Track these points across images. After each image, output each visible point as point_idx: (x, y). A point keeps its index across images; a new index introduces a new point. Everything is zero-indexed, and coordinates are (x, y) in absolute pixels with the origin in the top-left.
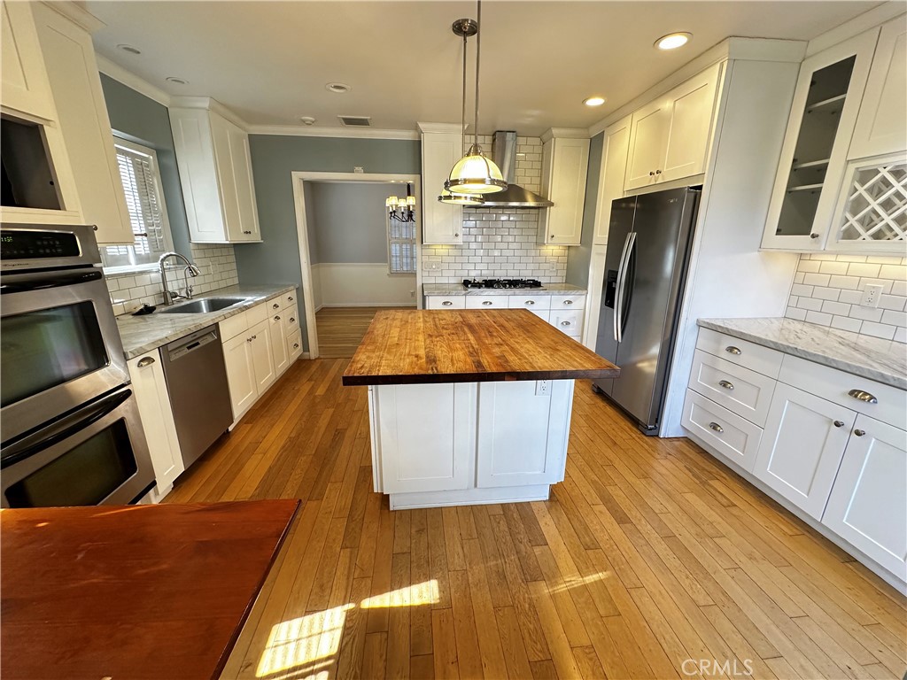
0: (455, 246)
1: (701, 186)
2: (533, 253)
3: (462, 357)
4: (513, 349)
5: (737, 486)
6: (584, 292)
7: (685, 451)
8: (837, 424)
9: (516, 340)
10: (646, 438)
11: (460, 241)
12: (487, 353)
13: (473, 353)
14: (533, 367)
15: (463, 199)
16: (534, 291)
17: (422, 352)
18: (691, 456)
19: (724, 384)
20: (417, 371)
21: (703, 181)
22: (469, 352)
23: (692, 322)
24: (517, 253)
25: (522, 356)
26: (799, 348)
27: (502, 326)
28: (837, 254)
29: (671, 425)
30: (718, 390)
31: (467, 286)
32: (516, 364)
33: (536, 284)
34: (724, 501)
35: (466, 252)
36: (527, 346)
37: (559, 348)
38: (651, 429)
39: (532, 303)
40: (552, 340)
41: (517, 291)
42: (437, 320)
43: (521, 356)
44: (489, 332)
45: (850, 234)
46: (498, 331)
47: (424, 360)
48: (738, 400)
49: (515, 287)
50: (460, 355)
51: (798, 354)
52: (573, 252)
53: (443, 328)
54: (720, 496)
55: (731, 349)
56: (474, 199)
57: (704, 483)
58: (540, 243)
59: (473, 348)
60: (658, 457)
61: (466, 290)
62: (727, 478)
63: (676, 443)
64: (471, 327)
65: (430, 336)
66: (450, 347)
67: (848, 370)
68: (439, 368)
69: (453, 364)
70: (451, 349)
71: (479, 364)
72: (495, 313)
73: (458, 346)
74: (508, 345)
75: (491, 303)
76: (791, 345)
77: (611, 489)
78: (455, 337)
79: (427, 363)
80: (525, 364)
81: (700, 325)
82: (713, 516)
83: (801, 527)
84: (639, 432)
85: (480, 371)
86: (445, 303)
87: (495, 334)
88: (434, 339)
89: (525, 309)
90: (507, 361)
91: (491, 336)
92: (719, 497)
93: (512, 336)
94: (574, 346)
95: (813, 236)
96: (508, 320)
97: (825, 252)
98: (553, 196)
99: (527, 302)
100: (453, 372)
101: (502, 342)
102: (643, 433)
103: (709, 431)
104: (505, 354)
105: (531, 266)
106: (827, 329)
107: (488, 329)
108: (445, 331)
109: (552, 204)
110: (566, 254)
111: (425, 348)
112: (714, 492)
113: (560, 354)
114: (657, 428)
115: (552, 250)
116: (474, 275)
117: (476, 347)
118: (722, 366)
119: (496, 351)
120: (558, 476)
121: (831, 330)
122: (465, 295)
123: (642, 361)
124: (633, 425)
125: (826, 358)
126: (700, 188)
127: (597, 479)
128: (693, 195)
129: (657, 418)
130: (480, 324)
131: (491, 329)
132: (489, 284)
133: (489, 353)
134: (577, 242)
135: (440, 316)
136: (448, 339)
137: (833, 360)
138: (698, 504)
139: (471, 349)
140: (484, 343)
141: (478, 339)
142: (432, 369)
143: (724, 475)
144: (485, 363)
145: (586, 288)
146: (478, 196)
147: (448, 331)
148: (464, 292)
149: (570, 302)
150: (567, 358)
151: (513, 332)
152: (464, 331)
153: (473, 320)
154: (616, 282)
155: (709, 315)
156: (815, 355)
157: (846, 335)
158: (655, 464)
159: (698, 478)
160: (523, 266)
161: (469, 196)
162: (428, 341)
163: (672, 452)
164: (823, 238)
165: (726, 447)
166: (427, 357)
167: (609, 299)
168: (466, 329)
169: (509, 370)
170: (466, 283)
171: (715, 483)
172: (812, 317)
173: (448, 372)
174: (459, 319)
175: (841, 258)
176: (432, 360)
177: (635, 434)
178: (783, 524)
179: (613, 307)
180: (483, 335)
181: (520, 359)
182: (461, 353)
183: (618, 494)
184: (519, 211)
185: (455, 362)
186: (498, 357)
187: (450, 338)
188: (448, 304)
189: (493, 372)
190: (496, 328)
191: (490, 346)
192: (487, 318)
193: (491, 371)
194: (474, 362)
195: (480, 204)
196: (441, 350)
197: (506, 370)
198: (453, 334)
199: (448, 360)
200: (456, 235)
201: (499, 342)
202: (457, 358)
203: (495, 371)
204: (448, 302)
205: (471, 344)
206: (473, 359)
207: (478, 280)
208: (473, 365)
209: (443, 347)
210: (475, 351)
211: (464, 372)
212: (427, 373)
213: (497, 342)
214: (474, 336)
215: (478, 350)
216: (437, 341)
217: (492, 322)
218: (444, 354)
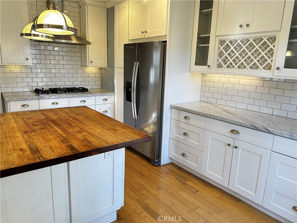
0: (26, 67)
1: (166, 41)
2: (80, 71)
3: (58, 145)
4: (89, 133)
5: (196, 181)
6: (113, 93)
7: (173, 170)
8: (229, 145)
9: (88, 127)
10: (155, 167)
11: (30, 63)
13: (64, 140)
14: (107, 143)
16: (84, 94)
17: (24, 146)
18: (176, 172)
19: (185, 134)
20: (26, 162)
21: (167, 39)
22: (61, 140)
23: (169, 107)
24: (70, 71)
25: (98, 137)
26: (212, 114)
27: (75, 119)
28: (215, 74)
29: (165, 159)
30: (182, 137)
31: (39, 93)
32: (97, 143)
33: (84, 90)
34: (194, 190)
35: (34, 71)
36: (97, 130)
37: (117, 128)
38: (157, 162)
39: (84, 101)
40: (111, 124)
41: (74, 95)
42: (25, 119)
43: (97, 138)
44: (69, 124)
45: (220, 66)
46: (74, 123)
47: (29, 152)
48: (191, 141)
49: (72, 92)
50: (55, 143)
51: (212, 117)
52: (103, 71)
53: (33, 125)
54: (192, 188)
55: (186, 117)
56: (49, 37)
57: (184, 184)
58: (84, 65)
59: (63, 137)
60: (163, 176)
62: (192, 178)
63: (169, 167)
64: (54, 122)
65: (26, 132)
66: (45, 139)
67: (230, 122)
68: (43, 156)
69: (53, 151)
70: (47, 140)
71: (72, 148)
72: (67, 110)
73: (51, 137)
74: (85, 131)
75: (57, 103)
76: (208, 114)
77: (147, 201)
78: (46, 131)
79: (32, 153)
80: (102, 143)
81: (172, 107)
82: (191, 199)
83: (221, 192)
84: (151, 165)
85: (75, 152)
86: (23, 106)
87: (73, 125)
88: (30, 134)
89: (85, 106)
90: (90, 142)
91: (71, 126)
92: (192, 189)
93: (86, 125)
94: (123, 126)
95: (209, 66)
96: (77, 114)
97: (213, 73)
98: (90, 37)
99: (81, 101)
100: (56, 157)
101: (80, 130)
102: (154, 165)
103: (181, 157)
104: (87, 137)
105: (80, 79)
106: (215, 105)
107: (67, 122)
108: (36, 127)
109: (90, 43)
110: (100, 72)
111: (26, 143)
112: (188, 186)
113: (119, 132)
114: (159, 161)
115: (91, 70)
116: (41, 85)
117: (64, 135)
118: (183, 125)
119: (80, 136)
120: (120, 203)
121: (217, 105)
122: (38, 99)
123: (146, 127)
124: (148, 162)
125: (222, 118)
126: (165, 42)
127: (138, 198)
128: (163, 45)
129: (159, 157)
130: (60, 119)
131: (69, 122)
132: (54, 91)
133: (76, 139)
134: (105, 65)
135: (27, 116)
136: (41, 133)
137: (224, 118)
138: (184, 195)
139: (62, 138)
140: (69, 133)
141: (63, 130)
142: (39, 158)
143: (191, 177)
144: (76, 146)
145: (113, 91)
146: (51, 36)
147: (39, 127)
148: (37, 97)
149: (106, 100)
150: (124, 134)
151: (85, 122)
152: (50, 125)
153: (54, 117)
154: (131, 87)
155: (174, 103)
156: (218, 117)
157: (222, 107)
158: (162, 180)
159: (181, 182)
160: (75, 79)
161: (44, 35)
162: (26, 136)
163: (168, 172)
164: (212, 67)
165: (189, 164)
166: (31, 149)
167: (128, 97)
169: (94, 148)
171: (188, 183)
172: (210, 100)
173: (52, 158)
174: (43, 117)
175: (217, 75)
176: (35, 151)
177: (150, 167)
178: (216, 193)
179: (131, 102)
180: (65, 126)
181: (97, 139)
182: (55, 142)
183: (150, 202)
184: (68, 46)
185: (54, 149)
186: (82, 140)
187: (42, 132)
188: (26, 106)
189: (84, 151)
190: (72, 121)
191: (74, 133)
192: (63, 114)
193: (82, 151)
194: (67, 147)
195: (52, 40)
196: (39, 142)
197: (92, 148)
198: (43, 128)
199: (47, 148)
200: (27, 59)
201: (78, 130)
202: (54, 146)
203: (85, 151)
204: (26, 105)
205: (60, 134)
206: (66, 145)
207: (46, 88)
208: (68, 149)
209: (40, 139)
210: (65, 138)
211: (64, 155)
212: (36, 162)
213: (77, 130)
214: (59, 128)
215: (67, 138)
216: (33, 136)
217: (68, 117)
218: (43, 145)
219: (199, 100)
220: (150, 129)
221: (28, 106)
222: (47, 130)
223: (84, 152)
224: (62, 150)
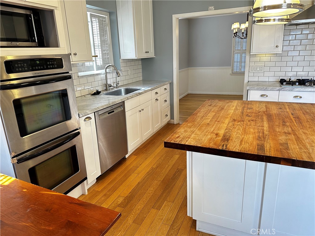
0: (276, 55)
3: (251, 140)
12: (273, 139)
13: (261, 138)
15: (272, 21)
17: (222, 132)
20: (212, 146)
22: (259, 136)
25: (304, 146)
27: (297, 118)
31: (282, 84)
32: (295, 152)
42: (245, 108)
44: (284, 122)
46: (291, 122)
47: (220, 138)
50: (250, 137)
53: (247, 115)
56: (282, 20)
59: (263, 133)
64: (270, 116)
65: (234, 120)
68: (228, 146)
69: (241, 144)
70: (245, 132)
71: (261, 147)
73: (252, 130)
74: (295, 134)
75: (301, 97)
79: (222, 140)
80: (303, 154)
85: (260, 153)
86: (262, 96)
87: (288, 124)
88: (236, 123)
90: (287, 148)
91: (284, 125)
93: (303, 127)
96: (306, 113)
100: (237, 151)
101: (291, 131)
104: (289, 142)
107: (283, 120)
108: (247, 118)
111: (226, 129)
117: (266, 133)
119: (282, 138)
122: (279, 90)
130: (278, 115)
133: (275, 139)
136: (247, 124)
139: (261, 135)
140: (274, 131)
141: (271, 128)
142: (223, 146)
144: (267, 146)
146: (286, 17)
147: (250, 118)
148: (279, 88)
152: (262, 119)
153: (274, 110)
162: (231, 124)
166: (224, 136)
168: (265, 118)
169: (286, 157)
170: (282, 81)
174: (264, 109)
176: (226, 139)
180: (277, 124)
181: (300, 148)
185: (243, 143)
186: (281, 144)
187: (249, 123)
188: (265, 96)
189: (270, 156)
190: (291, 119)
191: (279, 133)
192: (288, 110)
193: (269, 155)
194: (258, 145)
195: (287, 23)
196: (237, 132)
197: (284, 156)
198: (252, 121)
199: (238, 140)
201: (288, 131)
202: (246, 140)
203: (272, 156)
205: (263, 130)
206: (259, 142)
208: (257, 147)
209: (240, 130)
210: (263, 136)
211: (246, 152)
212: (218, 149)
213: (286, 131)
214: (269, 124)
215: (266, 136)
216: (237, 125)
217: (290, 114)
218: (238, 135)
221: (267, 96)
222: (254, 122)
224: (249, 147)
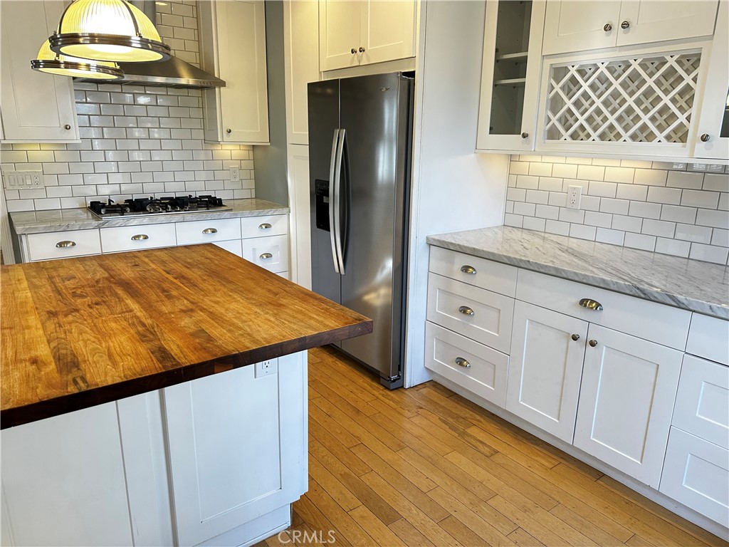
0: (67, 147)
1: (414, 72)
2: (202, 155)
3: (128, 346)
4: (212, 315)
5: (492, 427)
6: (285, 210)
7: (435, 400)
8: (575, 338)
9: (213, 298)
10: (389, 393)
11: (74, 136)
12: (172, 330)
13: (146, 335)
14: (255, 341)
15: (83, 68)
16: (214, 213)
17: (44, 351)
18: (443, 404)
19: (464, 310)
20: (42, 393)
21: (415, 67)
22: (138, 333)
23: (422, 241)
24: (176, 155)
25: (233, 324)
26: (531, 260)
27: (181, 277)
28: (542, 154)
29: (414, 374)
30: (457, 318)
31: (100, 213)
32: (228, 342)
33: (212, 203)
34: (486, 450)
35: (87, 156)
36: (234, 306)
37: (283, 301)
38: (394, 381)
39: (214, 231)
40: (269, 291)
41: (188, 215)
42: (57, 280)
43: (232, 327)
44: (164, 291)
45: (553, 134)
46: (178, 288)
47: (53, 366)
48: (480, 327)
49: (182, 208)
50: (122, 342)
51: (531, 268)
52: (259, 153)
53: (74, 295)
54: (481, 445)
55: (466, 269)
56: (105, 70)
57: (463, 434)
58: (211, 140)
59: (144, 325)
60: (407, 413)
61: (98, 219)
62: (482, 420)
63: (424, 391)
64: (127, 286)
65: (52, 314)
66: (99, 332)
67: (577, 279)
68: (88, 377)
69: (115, 364)
70: (102, 335)
71: (163, 354)
72: (163, 255)
73: (113, 325)
74: (202, 309)
75: (146, 237)
76: (523, 258)
77: (368, 479)
78: (103, 309)
79: (60, 371)
80: (242, 339)
81: (431, 243)
82: (479, 473)
83: (557, 455)
84: (381, 388)
85: (170, 366)
86: (61, 245)
87: (174, 293)
88: (62, 319)
89: (210, 245)
90: (210, 339)
91: (169, 297)
92: (481, 447)
93: (206, 293)
94: (301, 295)
95: (525, 136)
96: (189, 266)
97: (535, 153)
98: (223, 68)
99: (206, 231)
100: (118, 380)
101: (191, 306)
102: (387, 388)
103: (454, 368)
104: (204, 326)
105: (203, 176)
106: (543, 234)
107: (159, 287)
108: (79, 301)
109: (222, 84)
110: (251, 158)
111: (49, 342)
112: (473, 442)
113: (287, 311)
114: (401, 378)
115: (230, 151)
116: (107, 192)
117: (148, 322)
118: (458, 288)
119: (186, 322)
120: (298, 486)
121: (546, 235)
122: (99, 227)
123: (368, 293)
124: (373, 380)
125: (556, 269)
126: (412, 74)
127: (347, 470)
128: (406, 82)
129: (400, 367)
130: (143, 279)
131: (166, 286)
132: (138, 206)
133: (175, 330)
134: (263, 139)
135: (63, 272)
136: (91, 315)
137: (564, 270)
138: (461, 462)
139: (140, 329)
140: (161, 314)
141: (148, 307)
142: (75, 382)
143: (478, 418)
145: (286, 205)
146: (112, 65)
147: (88, 300)
148: (95, 223)
149: (268, 226)
150: (300, 317)
151: (204, 286)
152: (116, 295)
153: (128, 273)
154: (327, 194)
155: (439, 230)
156: (546, 266)
157: (560, 239)
158: (407, 426)
159: (456, 430)
160: (190, 176)
161: (93, 64)
162: (51, 325)
163: (423, 403)
164: (532, 137)
165: (476, 384)
166: (58, 359)
167: (321, 220)
168: (120, 291)
169: (220, 355)
170: (97, 208)
171: (473, 431)
172: (529, 223)
173: (110, 383)
174: (100, 274)
175: (546, 159)
176: (68, 363)
177: (377, 391)
178: (543, 458)
179: (328, 230)
180: (154, 297)
181: (230, 331)
182: (123, 338)
183: (375, 482)
184: (171, 91)
185: (118, 359)
186: (192, 335)
187: (94, 312)
188: (68, 245)
189: (192, 363)
190: (174, 283)
191: (173, 316)
192: (153, 266)
193: (189, 364)
194: (152, 353)
195: (115, 77)
196: (83, 340)
197: (214, 355)
198: (97, 304)
199: (101, 357)
200: (67, 128)
201: (186, 307)
202: (118, 349)
203: (196, 362)
204: (68, 242)
205: (137, 317)
206: (149, 346)
207: (116, 200)
208: (153, 358)
209: (86, 332)
210: (148, 330)
211: (140, 375)
212: (67, 394)
213: (183, 308)
214: (138, 302)
215: (153, 328)
216: (70, 323)
217: (164, 273)
218: (91, 347)
219: (501, 223)
220: (378, 297)
221: (74, 244)
222: (106, 307)
223: (192, 365)
224: (137, 362)
